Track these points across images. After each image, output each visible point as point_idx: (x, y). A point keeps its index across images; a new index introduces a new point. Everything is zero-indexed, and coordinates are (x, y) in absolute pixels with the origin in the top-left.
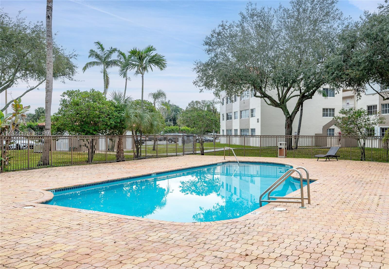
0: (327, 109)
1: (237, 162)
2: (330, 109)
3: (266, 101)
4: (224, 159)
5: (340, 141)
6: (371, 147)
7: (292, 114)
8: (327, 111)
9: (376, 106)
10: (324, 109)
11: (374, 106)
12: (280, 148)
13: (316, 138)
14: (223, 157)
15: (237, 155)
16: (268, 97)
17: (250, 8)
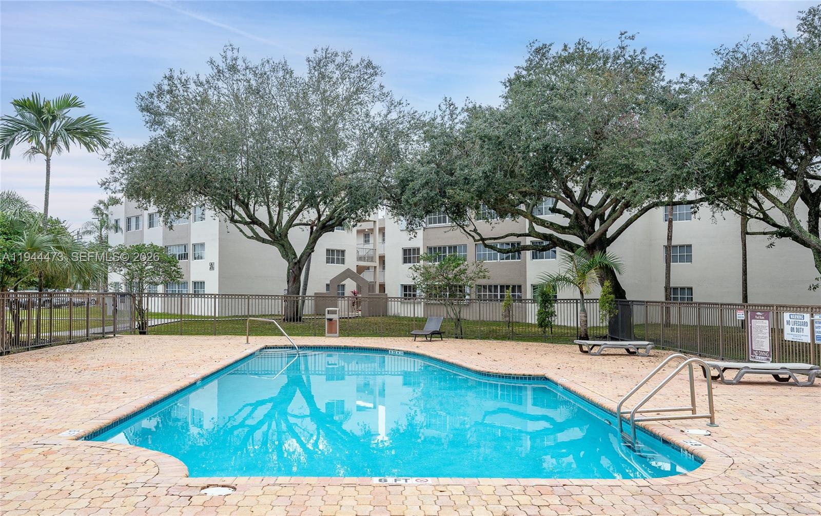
0: (333, 251)
1: (295, 348)
2: (338, 251)
3: (241, 231)
4: (247, 342)
5: (353, 305)
6: (412, 316)
7: (301, 256)
8: (333, 255)
9: (418, 249)
10: (328, 250)
11: (414, 250)
12: (330, 320)
13: (316, 301)
14: (246, 337)
15: (289, 335)
16: (261, 223)
17: (229, 54)
